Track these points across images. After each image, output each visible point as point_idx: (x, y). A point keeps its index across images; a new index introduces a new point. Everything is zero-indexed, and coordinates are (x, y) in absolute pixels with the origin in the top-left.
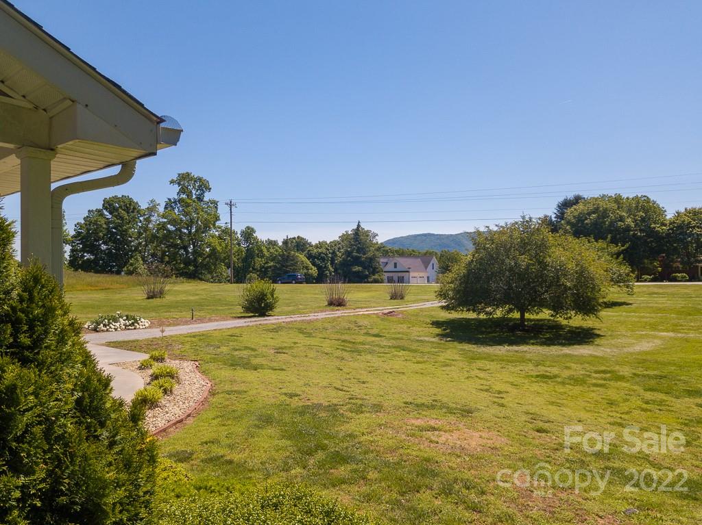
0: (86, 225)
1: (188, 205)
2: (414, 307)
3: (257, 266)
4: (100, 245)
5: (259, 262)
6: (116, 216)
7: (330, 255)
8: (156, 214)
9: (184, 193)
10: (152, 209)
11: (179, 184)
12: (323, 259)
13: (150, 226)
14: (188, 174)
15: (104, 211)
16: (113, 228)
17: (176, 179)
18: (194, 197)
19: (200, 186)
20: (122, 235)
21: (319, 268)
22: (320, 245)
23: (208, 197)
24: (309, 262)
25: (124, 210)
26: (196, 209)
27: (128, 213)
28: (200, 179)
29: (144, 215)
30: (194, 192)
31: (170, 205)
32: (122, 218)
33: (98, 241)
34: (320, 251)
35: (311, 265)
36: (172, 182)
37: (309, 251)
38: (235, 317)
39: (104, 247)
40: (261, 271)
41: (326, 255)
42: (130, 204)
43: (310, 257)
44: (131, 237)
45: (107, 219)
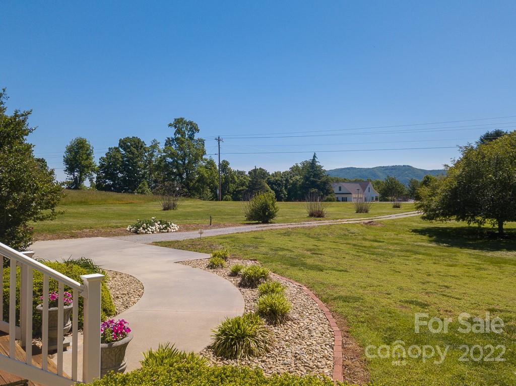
0: (107, 158)
1: (183, 142)
2: (384, 218)
3: (231, 190)
4: (117, 173)
5: (232, 187)
6: (128, 152)
7: (284, 182)
8: (157, 151)
9: (179, 133)
10: (154, 146)
11: (175, 127)
12: (279, 185)
13: (153, 159)
14: (182, 119)
15: (120, 148)
16: (126, 161)
17: (173, 123)
18: (187, 136)
19: (191, 128)
20: (132, 166)
21: (276, 192)
22: (276, 174)
23: (197, 136)
24: (268, 187)
25: (135, 147)
26: (189, 145)
27: (137, 150)
28: (191, 123)
29: (149, 151)
30: (187, 133)
31: (169, 142)
32: (133, 154)
33: (116, 170)
34: (277, 179)
35: (270, 190)
36: (170, 125)
37: (269, 178)
38: (244, 224)
39: (120, 175)
40: (233, 194)
41: (281, 181)
42: (139, 143)
43: (269, 183)
44: (140, 168)
45: (123, 154)
